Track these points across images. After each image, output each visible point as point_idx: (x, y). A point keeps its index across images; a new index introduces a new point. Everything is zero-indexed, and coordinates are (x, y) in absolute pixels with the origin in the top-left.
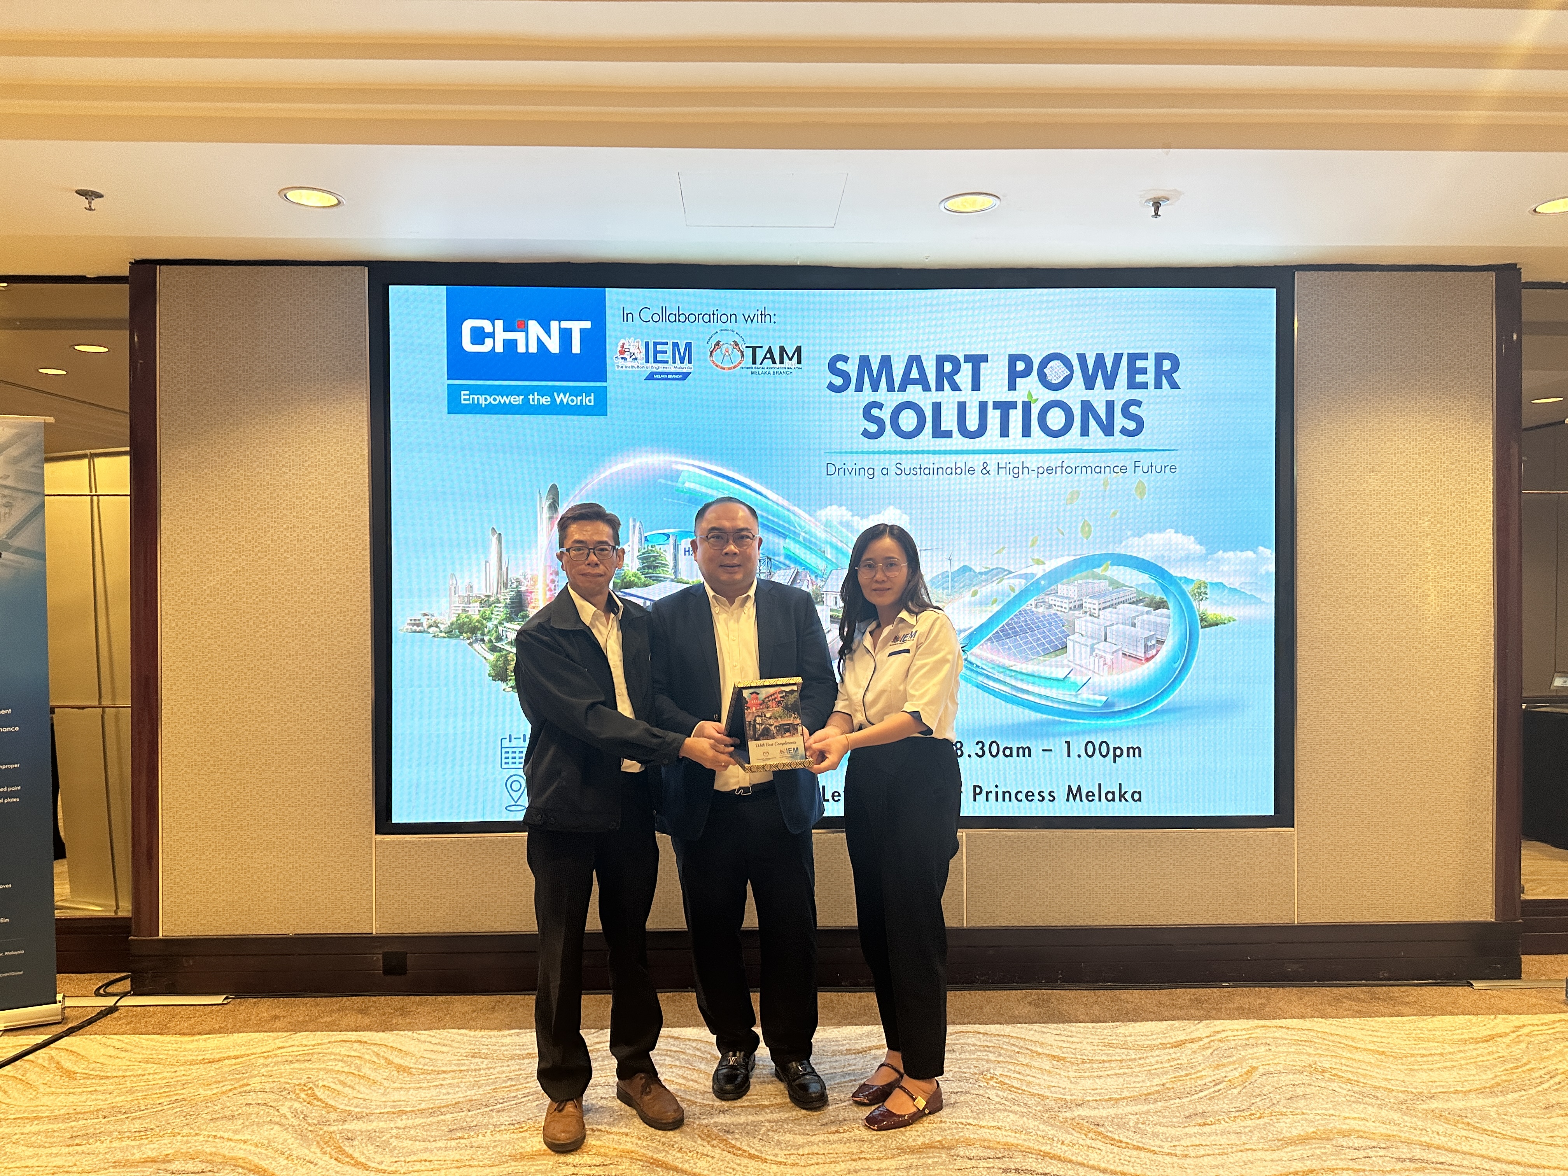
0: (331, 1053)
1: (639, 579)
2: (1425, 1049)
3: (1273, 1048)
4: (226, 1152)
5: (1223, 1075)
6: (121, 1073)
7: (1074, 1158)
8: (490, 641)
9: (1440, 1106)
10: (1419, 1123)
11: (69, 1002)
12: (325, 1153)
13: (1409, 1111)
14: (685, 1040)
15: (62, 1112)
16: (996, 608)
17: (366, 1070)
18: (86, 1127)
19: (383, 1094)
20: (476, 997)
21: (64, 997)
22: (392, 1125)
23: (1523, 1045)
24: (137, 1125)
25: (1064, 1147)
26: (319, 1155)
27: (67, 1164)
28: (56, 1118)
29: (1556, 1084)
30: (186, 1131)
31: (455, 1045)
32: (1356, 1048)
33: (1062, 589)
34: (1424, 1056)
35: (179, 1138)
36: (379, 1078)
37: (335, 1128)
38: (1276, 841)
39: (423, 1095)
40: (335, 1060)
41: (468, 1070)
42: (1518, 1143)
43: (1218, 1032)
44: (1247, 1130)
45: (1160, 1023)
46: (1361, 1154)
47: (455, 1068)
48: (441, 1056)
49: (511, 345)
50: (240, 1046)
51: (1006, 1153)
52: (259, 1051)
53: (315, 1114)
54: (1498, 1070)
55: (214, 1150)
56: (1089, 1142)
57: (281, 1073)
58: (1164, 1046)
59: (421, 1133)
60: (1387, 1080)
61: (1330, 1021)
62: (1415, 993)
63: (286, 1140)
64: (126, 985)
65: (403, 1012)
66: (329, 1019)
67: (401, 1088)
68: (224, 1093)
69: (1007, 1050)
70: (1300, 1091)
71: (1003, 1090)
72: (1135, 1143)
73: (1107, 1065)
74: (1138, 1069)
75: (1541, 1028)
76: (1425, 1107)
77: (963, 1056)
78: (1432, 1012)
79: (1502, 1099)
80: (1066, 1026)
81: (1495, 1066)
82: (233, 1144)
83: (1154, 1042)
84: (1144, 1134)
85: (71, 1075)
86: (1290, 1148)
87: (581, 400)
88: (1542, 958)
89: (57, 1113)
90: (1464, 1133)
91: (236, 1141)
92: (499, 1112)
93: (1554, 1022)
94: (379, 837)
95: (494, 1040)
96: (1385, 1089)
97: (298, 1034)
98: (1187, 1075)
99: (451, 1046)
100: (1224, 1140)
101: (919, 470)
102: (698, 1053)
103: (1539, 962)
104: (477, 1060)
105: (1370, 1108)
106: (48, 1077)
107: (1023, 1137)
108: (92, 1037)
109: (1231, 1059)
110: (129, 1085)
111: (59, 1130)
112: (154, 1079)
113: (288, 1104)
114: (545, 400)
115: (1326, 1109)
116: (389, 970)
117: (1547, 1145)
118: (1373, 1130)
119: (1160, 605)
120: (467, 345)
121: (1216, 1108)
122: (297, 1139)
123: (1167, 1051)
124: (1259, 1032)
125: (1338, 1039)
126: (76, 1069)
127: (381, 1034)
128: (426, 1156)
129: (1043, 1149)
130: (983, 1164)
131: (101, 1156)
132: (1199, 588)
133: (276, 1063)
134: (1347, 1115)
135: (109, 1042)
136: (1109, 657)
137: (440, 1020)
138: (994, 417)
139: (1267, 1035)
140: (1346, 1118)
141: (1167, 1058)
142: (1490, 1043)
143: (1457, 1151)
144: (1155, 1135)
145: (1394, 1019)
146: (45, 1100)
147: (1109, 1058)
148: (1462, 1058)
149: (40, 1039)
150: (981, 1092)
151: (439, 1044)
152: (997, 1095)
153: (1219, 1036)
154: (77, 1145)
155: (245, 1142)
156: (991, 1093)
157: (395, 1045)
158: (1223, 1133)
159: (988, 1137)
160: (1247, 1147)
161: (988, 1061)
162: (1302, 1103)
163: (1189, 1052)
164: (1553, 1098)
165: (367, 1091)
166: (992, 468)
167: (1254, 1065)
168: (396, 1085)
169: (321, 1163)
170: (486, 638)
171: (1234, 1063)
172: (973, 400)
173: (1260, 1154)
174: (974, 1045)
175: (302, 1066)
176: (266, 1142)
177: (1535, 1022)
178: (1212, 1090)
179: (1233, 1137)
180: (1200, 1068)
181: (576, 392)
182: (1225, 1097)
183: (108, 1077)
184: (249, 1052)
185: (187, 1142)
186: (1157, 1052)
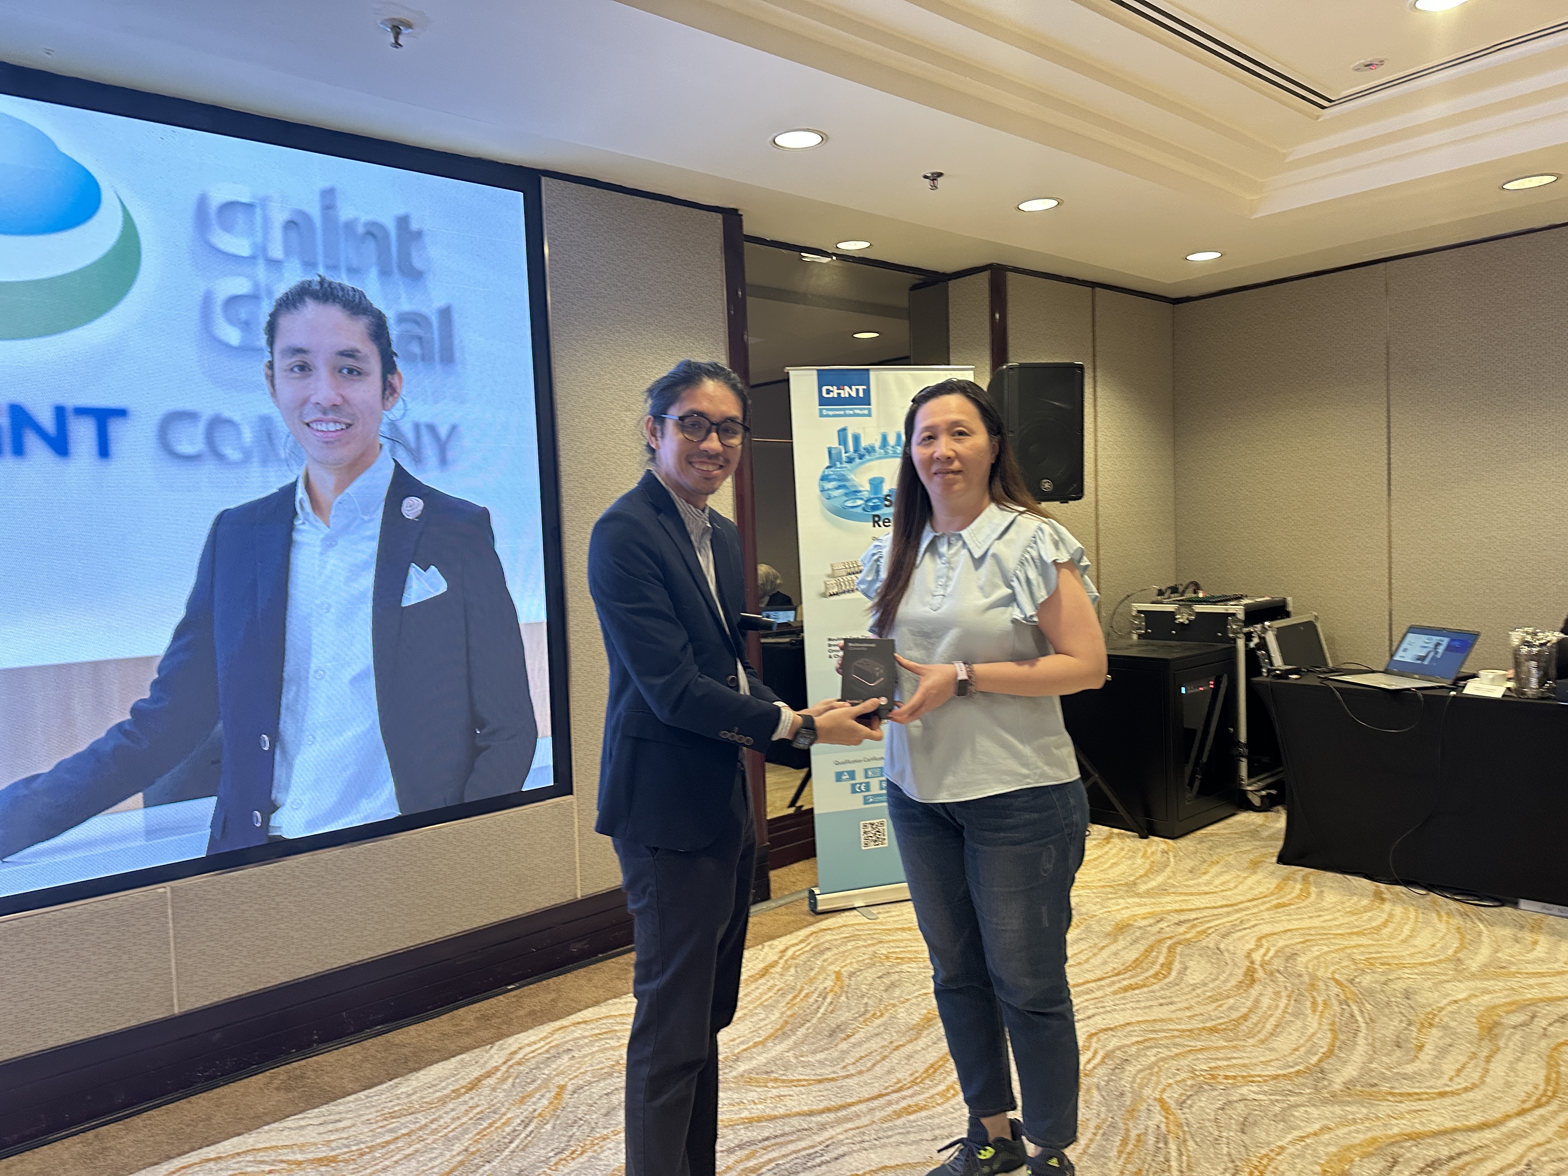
3: (577, 1054)
5: (531, 1109)
23: (792, 970)
29: (829, 1006)
38: (556, 812)
42: (821, 1086)
43: (515, 1053)
54: (781, 1006)
58: (457, 1094)
73: (392, 1147)
74: (431, 1139)
75: (800, 946)
76: (734, 1073)
79: (794, 1038)
80: (331, 1107)
81: (777, 1002)
83: (445, 1092)
90: (775, 1092)
93: (809, 936)
98: (491, 1125)
103: (781, 876)
109: (535, 1085)
117: (844, 1078)
123: (462, 1099)
124: (557, 1038)
139: (568, 1038)
141: (463, 1109)
142: (767, 977)
143: (775, 1118)
147: (394, 1135)
153: (517, 1058)
163: (487, 1091)
164: (832, 1022)
167: (562, 1083)
171: (539, 1088)
177: (794, 942)
178: (523, 1135)
180: (503, 1110)
182: (540, 1139)
186: (451, 1106)
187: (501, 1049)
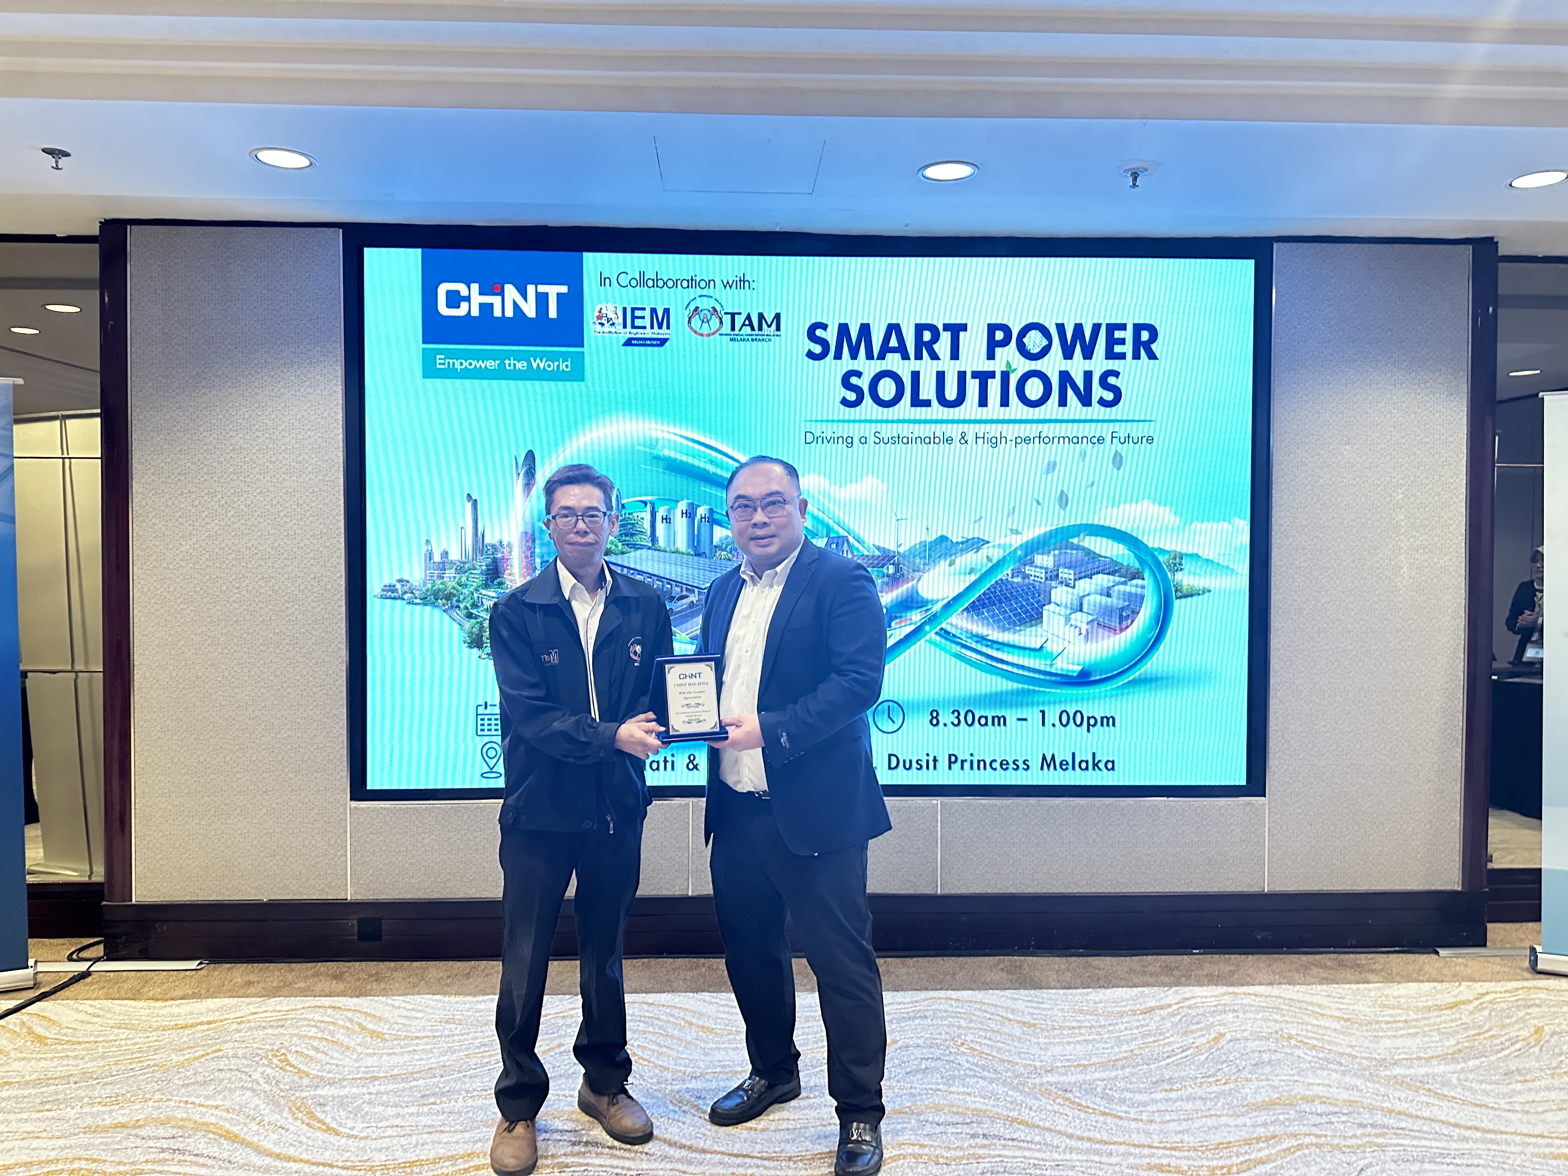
0: (305, 1019)
1: (616, 546)
2: (1390, 1015)
3: (1241, 1015)
4: (197, 1117)
5: (1191, 1041)
6: (92, 1039)
7: (1041, 1124)
8: (466, 608)
9: (1403, 1072)
10: (1382, 1089)
11: (41, 967)
12: (297, 1119)
13: (1372, 1078)
14: (659, 1006)
15: (33, 1077)
16: (973, 578)
17: (340, 1036)
18: (56, 1093)
19: (356, 1060)
20: (451, 963)
21: (36, 962)
22: (364, 1090)
23: (1486, 1013)
24: (109, 1089)
25: (1032, 1114)
26: (291, 1120)
27: (37, 1130)
28: (27, 1083)
29: (1516, 1051)
30: (158, 1096)
31: (428, 1010)
32: (1322, 1015)
33: (1039, 559)
34: (1388, 1022)
35: (150, 1103)
36: (352, 1044)
37: (307, 1094)
38: (1248, 809)
39: (396, 1061)
40: (308, 1025)
41: (441, 1036)
42: (1477, 1109)
43: (1187, 999)
44: (1213, 1096)
45: (1129, 990)
46: (1324, 1119)
47: (429, 1034)
48: (415, 1022)
49: (486, 308)
50: (214, 1011)
51: (974, 1119)
52: (232, 1016)
53: (287, 1079)
54: (1461, 1037)
55: (185, 1115)
56: (1056, 1108)
57: (254, 1039)
58: (1134, 1013)
59: (393, 1099)
60: (1351, 1046)
61: (1298, 987)
62: (1382, 961)
63: (257, 1106)
64: (99, 950)
65: (378, 978)
66: (303, 985)
67: (374, 1054)
68: (196, 1058)
69: (978, 1016)
70: (1266, 1057)
71: (974, 1056)
72: (1102, 1108)
73: (1077, 1031)
74: (1106, 1036)
75: (1503, 995)
76: (1388, 1073)
77: (934, 1022)
78: (1398, 979)
79: (1463, 1065)
80: (1038, 992)
81: (1458, 1032)
82: (204, 1110)
83: (1124, 1009)
84: (1111, 1099)
85: (41, 1040)
86: (1254, 1114)
87: (558, 366)
88: (1508, 926)
89: (27, 1078)
90: (1425, 1099)
91: (207, 1106)
92: (471, 1077)
93: (1517, 989)
94: (354, 804)
95: (468, 1006)
96: (1350, 1055)
97: (272, 1000)
98: (1155, 1042)
99: (424, 1011)
100: (1189, 1106)
101: (897, 439)
102: (672, 1019)
103: (1505, 930)
104: (451, 1026)
105: (1334, 1074)
106: (19, 1043)
107: (992, 1103)
108: (65, 1002)
109: (1199, 1026)
110: (100, 1050)
111: (30, 1096)
112: (126, 1045)
113: (261, 1069)
114: (521, 365)
115: (1291, 1075)
116: (363, 936)
117: (1505, 1110)
118: (1336, 1096)
119: (1137, 575)
120: (444, 310)
121: (1183, 1073)
122: (268, 1104)
123: (1136, 1017)
124: (1227, 999)
125: (1305, 1006)
126: (47, 1034)
127: (355, 1000)
128: (397, 1122)
129: (1011, 1114)
130: (951, 1129)
131: (71, 1122)
132: (1175, 558)
133: (250, 1029)
134: (1311, 1081)
135: (81, 1007)
136: (1084, 627)
137: (415, 986)
138: (973, 385)
139: (1236, 1002)
140: (1309, 1084)
141: (1135, 1024)
142: (1454, 1010)
143: (1417, 1117)
144: (1123, 1101)
145: (1361, 986)
146: (16, 1066)
147: (1079, 1025)
148: (1426, 1025)
149: (12, 1004)
150: (952, 1058)
151: (413, 1010)
152: (967, 1061)
153: (1188, 1003)
154: (48, 1110)
155: (217, 1107)
156: (962, 1059)
157: (369, 1011)
158: (1188, 1099)
159: (957, 1102)
160: (1212, 1112)
161: (959, 1027)
162: (1267, 1069)
163: (1158, 1018)
164: (1513, 1065)
165: (341, 1057)
166: (970, 437)
167: (1222, 1031)
168: (370, 1051)
169: (292, 1128)
170: (462, 606)
171: (1201, 1029)
172: (952, 370)
173: (1224, 1120)
174: (946, 1011)
175: (276, 1032)
176: (237, 1107)
177: (1498, 989)
178: (1179, 1056)
179: (1198, 1102)
180: (1168, 1035)
181: (553, 357)
182: (1192, 1063)
183: (80, 1043)
184: (222, 1018)
185: (159, 1108)
186: (1126, 1019)
187: (1176, 993)
